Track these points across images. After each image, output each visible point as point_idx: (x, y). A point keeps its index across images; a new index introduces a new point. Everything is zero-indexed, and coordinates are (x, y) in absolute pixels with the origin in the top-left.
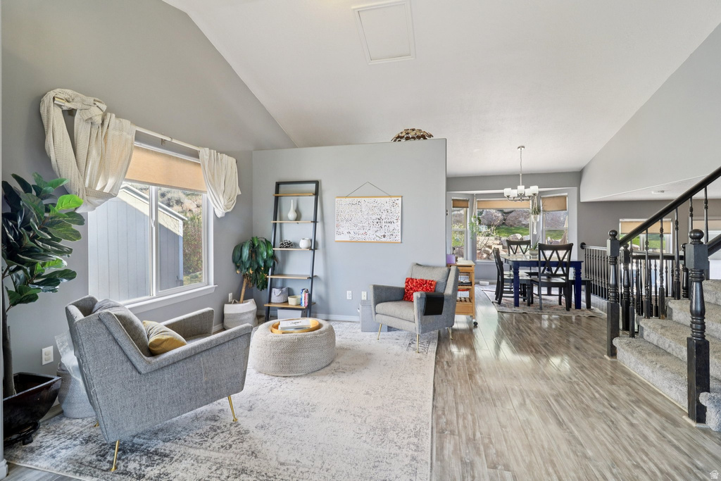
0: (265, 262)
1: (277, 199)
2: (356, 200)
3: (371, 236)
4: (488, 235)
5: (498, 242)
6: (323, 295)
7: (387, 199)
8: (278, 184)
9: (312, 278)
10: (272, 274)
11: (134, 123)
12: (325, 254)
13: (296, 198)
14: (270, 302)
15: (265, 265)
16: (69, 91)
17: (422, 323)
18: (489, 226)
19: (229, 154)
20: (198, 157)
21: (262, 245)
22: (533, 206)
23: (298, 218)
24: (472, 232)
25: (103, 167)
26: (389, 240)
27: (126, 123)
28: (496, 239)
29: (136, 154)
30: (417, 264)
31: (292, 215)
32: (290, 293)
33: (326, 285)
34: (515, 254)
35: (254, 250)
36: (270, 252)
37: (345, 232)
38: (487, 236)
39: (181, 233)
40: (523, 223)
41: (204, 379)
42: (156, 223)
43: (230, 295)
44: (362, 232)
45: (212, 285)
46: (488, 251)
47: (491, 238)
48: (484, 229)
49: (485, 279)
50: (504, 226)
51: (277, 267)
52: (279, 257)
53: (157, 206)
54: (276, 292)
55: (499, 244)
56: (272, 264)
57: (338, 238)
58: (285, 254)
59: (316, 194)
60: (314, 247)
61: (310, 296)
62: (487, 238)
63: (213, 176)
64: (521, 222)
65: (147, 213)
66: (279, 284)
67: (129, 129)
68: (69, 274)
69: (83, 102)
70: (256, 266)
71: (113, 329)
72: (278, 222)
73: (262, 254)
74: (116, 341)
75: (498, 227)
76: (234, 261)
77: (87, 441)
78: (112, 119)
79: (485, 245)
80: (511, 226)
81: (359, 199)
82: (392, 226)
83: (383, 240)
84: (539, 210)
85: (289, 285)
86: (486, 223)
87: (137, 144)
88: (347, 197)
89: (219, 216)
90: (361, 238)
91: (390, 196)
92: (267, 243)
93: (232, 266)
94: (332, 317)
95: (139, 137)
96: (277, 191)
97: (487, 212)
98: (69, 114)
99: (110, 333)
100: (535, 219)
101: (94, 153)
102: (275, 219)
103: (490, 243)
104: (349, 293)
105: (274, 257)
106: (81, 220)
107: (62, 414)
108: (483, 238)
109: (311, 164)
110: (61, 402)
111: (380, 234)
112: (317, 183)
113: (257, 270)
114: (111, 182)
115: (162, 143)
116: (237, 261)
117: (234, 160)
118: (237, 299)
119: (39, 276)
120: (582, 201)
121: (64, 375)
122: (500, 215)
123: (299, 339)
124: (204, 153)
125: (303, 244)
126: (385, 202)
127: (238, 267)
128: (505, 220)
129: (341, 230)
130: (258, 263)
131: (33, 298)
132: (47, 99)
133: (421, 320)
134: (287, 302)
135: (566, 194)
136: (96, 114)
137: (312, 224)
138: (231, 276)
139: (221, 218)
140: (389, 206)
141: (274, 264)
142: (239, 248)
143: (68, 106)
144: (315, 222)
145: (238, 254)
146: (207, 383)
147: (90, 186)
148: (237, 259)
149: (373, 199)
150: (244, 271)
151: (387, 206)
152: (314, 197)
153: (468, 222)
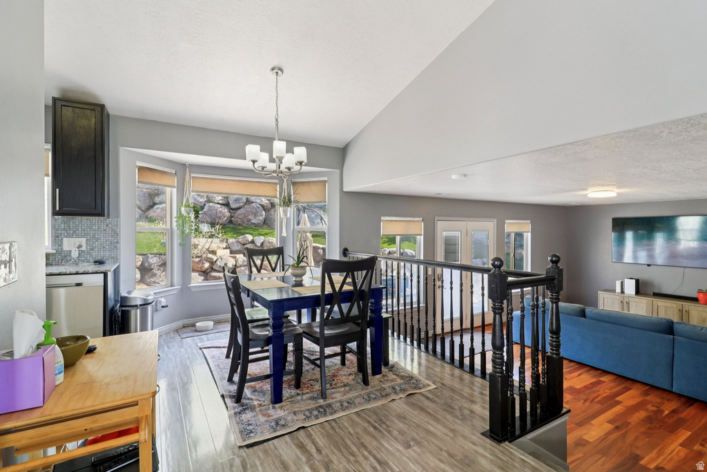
4: (212, 236)
5: (224, 245)
18: (213, 225)
22: (281, 193)
24: (183, 232)
28: (222, 241)
34: (259, 271)
38: (210, 237)
40: (253, 221)
46: (211, 258)
47: (216, 240)
48: (205, 228)
49: (205, 315)
50: (231, 225)
55: (226, 248)
62: (210, 240)
64: (250, 220)
75: (224, 226)
79: (208, 250)
80: (239, 225)
84: (290, 201)
86: (209, 220)
97: (210, 207)
100: (285, 212)
103: (214, 247)
108: (204, 240)
120: (345, 190)
122: (225, 210)
128: (231, 217)
135: (326, 179)
153: (175, 214)
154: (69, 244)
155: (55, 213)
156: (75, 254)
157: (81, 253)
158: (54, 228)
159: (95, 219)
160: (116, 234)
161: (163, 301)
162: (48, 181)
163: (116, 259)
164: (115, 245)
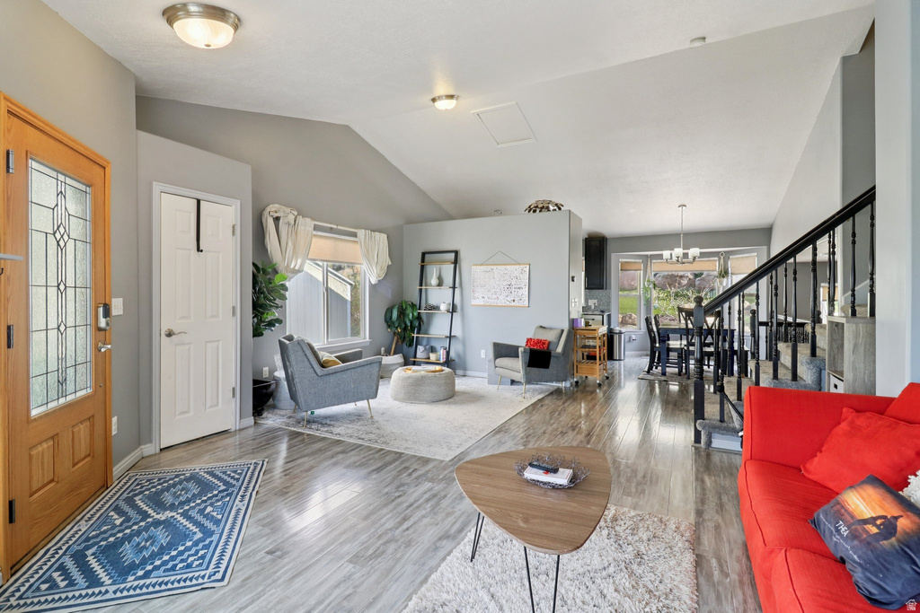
0: (411, 322)
1: (423, 268)
2: (489, 268)
3: (502, 301)
6: (461, 353)
7: (517, 267)
8: (424, 254)
9: (450, 337)
10: (418, 333)
11: (313, 219)
12: (463, 316)
13: (438, 266)
14: (415, 357)
15: (411, 325)
16: (277, 205)
17: (526, 374)
19: (380, 231)
20: (356, 236)
21: (408, 307)
23: (440, 284)
24: (646, 297)
25: (295, 253)
26: (518, 304)
27: (308, 220)
29: (314, 240)
30: (541, 327)
31: (434, 281)
32: (433, 350)
33: (464, 344)
35: (402, 313)
36: (415, 314)
37: (480, 297)
39: (348, 298)
41: (353, 386)
42: (327, 289)
43: (383, 349)
44: (495, 296)
45: (368, 339)
51: (423, 328)
52: (424, 318)
53: (327, 271)
54: (420, 349)
56: (417, 324)
57: (474, 302)
58: (430, 316)
59: (456, 262)
60: (453, 310)
61: (448, 353)
63: (368, 251)
65: (321, 280)
66: (425, 342)
67: (310, 223)
68: (279, 321)
69: (284, 212)
70: (403, 326)
71: (305, 349)
72: (423, 287)
73: (408, 315)
74: (306, 355)
76: (386, 321)
77: (290, 417)
78: (300, 219)
81: (492, 267)
82: (520, 292)
83: (513, 304)
85: (433, 344)
87: (315, 233)
88: (481, 265)
89: (373, 283)
90: (493, 302)
91: (520, 264)
92: (413, 306)
93: (385, 325)
94: (469, 373)
95: (316, 228)
96: (423, 260)
98: (277, 219)
99: (304, 351)
101: (290, 243)
102: (421, 285)
104: (483, 352)
105: (419, 317)
106: (286, 289)
107: (274, 407)
109: (454, 235)
110: (274, 400)
111: (510, 299)
112: (456, 253)
113: (405, 329)
114: (299, 261)
115: (331, 230)
116: (389, 322)
117: (385, 236)
118: (388, 353)
119: (264, 322)
121: (277, 381)
123: (422, 377)
124: (361, 233)
125: (443, 307)
126: (514, 270)
127: (389, 326)
129: (477, 295)
130: (405, 324)
131: (261, 334)
132: (266, 213)
133: (526, 370)
134: (429, 358)
135: (755, 254)
136: (291, 218)
137: (451, 290)
138: (384, 334)
139: (375, 285)
140: (519, 273)
141: (420, 324)
142: (389, 311)
143: (276, 215)
144: (454, 288)
145: (389, 315)
146: (354, 388)
147: (287, 265)
148: (388, 319)
149: (504, 267)
150: (394, 329)
151: (516, 273)
152: (453, 265)
153: (642, 286)
154: (592, 303)
155: (586, 289)
156: (593, 307)
157: (595, 307)
158: (586, 295)
159: (600, 291)
160: (610, 298)
161: (634, 337)
162: (583, 273)
163: (609, 310)
164: (609, 304)
